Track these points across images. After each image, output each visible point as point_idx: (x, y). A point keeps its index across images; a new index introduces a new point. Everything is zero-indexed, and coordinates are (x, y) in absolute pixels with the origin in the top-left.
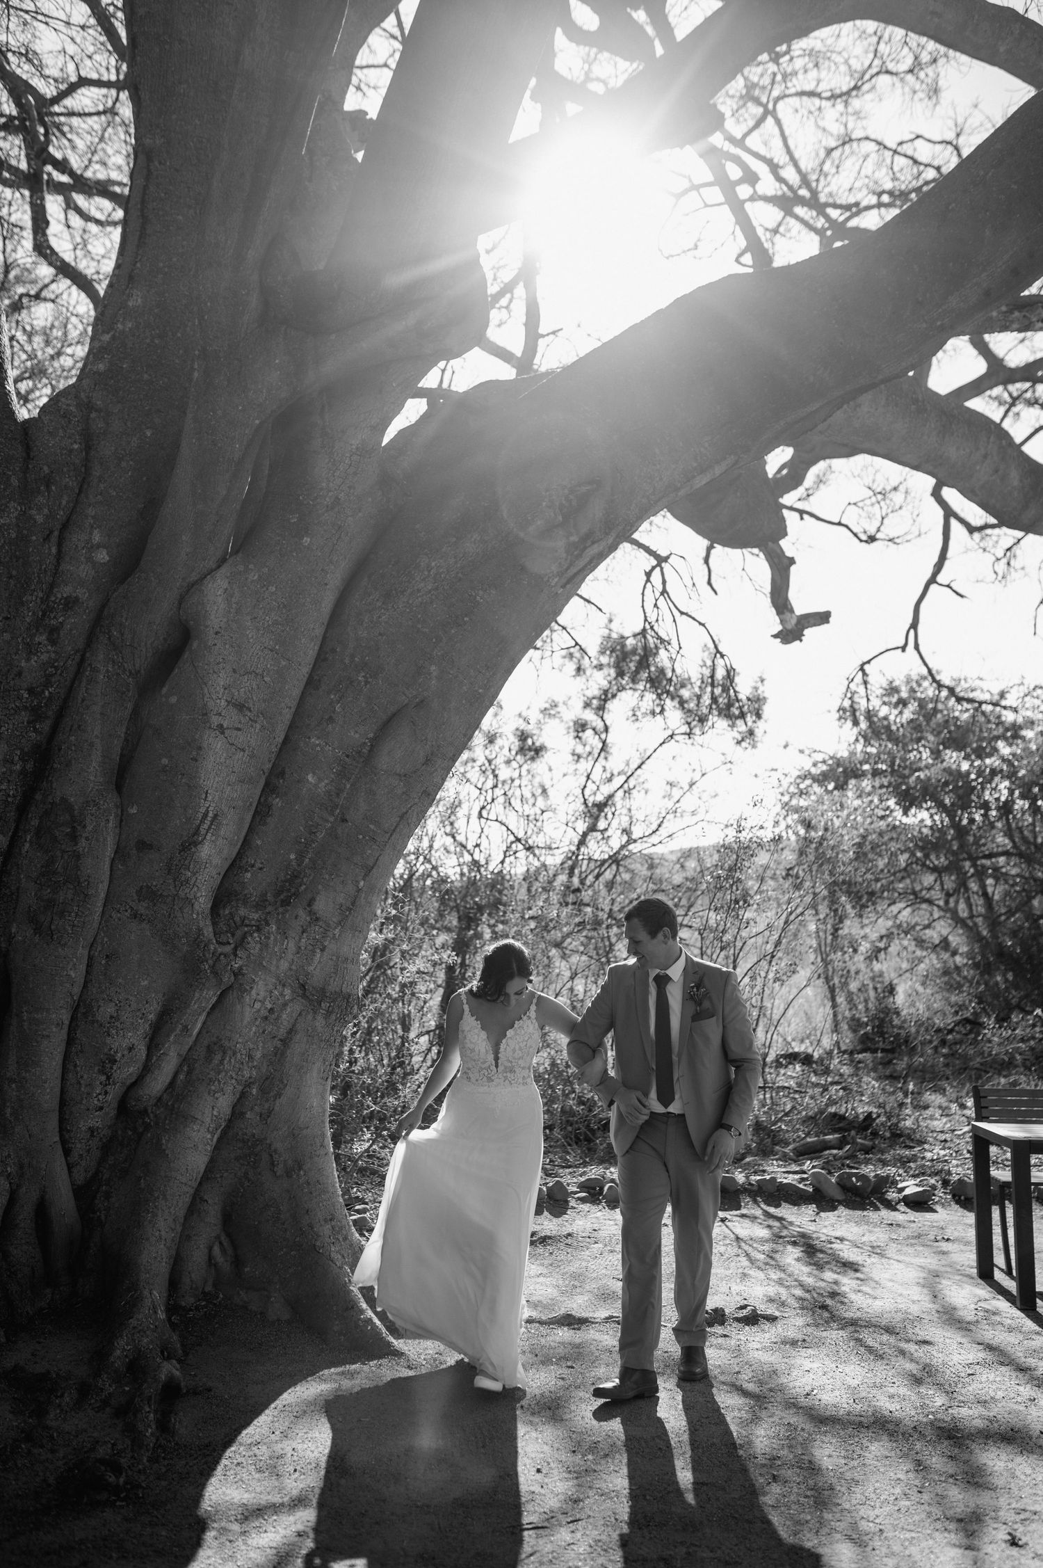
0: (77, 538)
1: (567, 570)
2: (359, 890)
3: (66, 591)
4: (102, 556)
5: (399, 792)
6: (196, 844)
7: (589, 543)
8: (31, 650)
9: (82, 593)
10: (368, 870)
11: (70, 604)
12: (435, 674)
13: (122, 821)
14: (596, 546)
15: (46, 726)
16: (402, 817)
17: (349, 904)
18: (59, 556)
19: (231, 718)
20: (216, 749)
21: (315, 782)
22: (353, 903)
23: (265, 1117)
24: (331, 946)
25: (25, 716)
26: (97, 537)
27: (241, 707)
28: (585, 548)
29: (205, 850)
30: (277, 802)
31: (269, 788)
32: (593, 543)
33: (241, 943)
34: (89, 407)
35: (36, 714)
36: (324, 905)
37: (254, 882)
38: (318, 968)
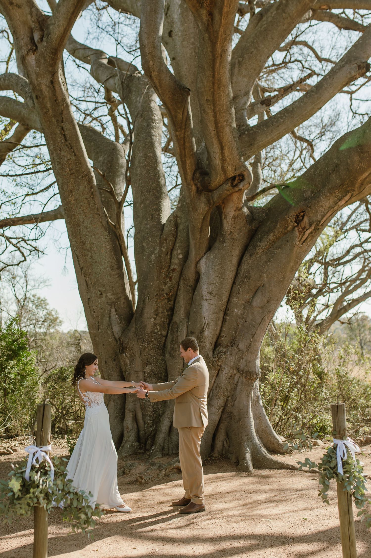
0: (175, 253)
1: (301, 239)
2: (251, 342)
3: (172, 267)
4: (181, 256)
5: (261, 312)
6: (203, 331)
7: (305, 230)
8: (165, 284)
9: (176, 267)
10: (253, 336)
11: (174, 270)
12: (265, 277)
13: (188, 326)
14: (308, 230)
15: (172, 303)
16: (262, 319)
17: (249, 346)
18: (171, 258)
19: (208, 297)
20: (205, 305)
21: (237, 311)
22: (250, 345)
23: (233, 406)
24: (245, 358)
25: (166, 301)
26: (179, 252)
27: (211, 293)
28: (304, 232)
29: (206, 333)
30: (228, 318)
31: (225, 314)
32: (307, 230)
33: (220, 358)
34: (177, 217)
35: (169, 300)
36: (242, 346)
37: (225, 340)
38: (242, 365)
